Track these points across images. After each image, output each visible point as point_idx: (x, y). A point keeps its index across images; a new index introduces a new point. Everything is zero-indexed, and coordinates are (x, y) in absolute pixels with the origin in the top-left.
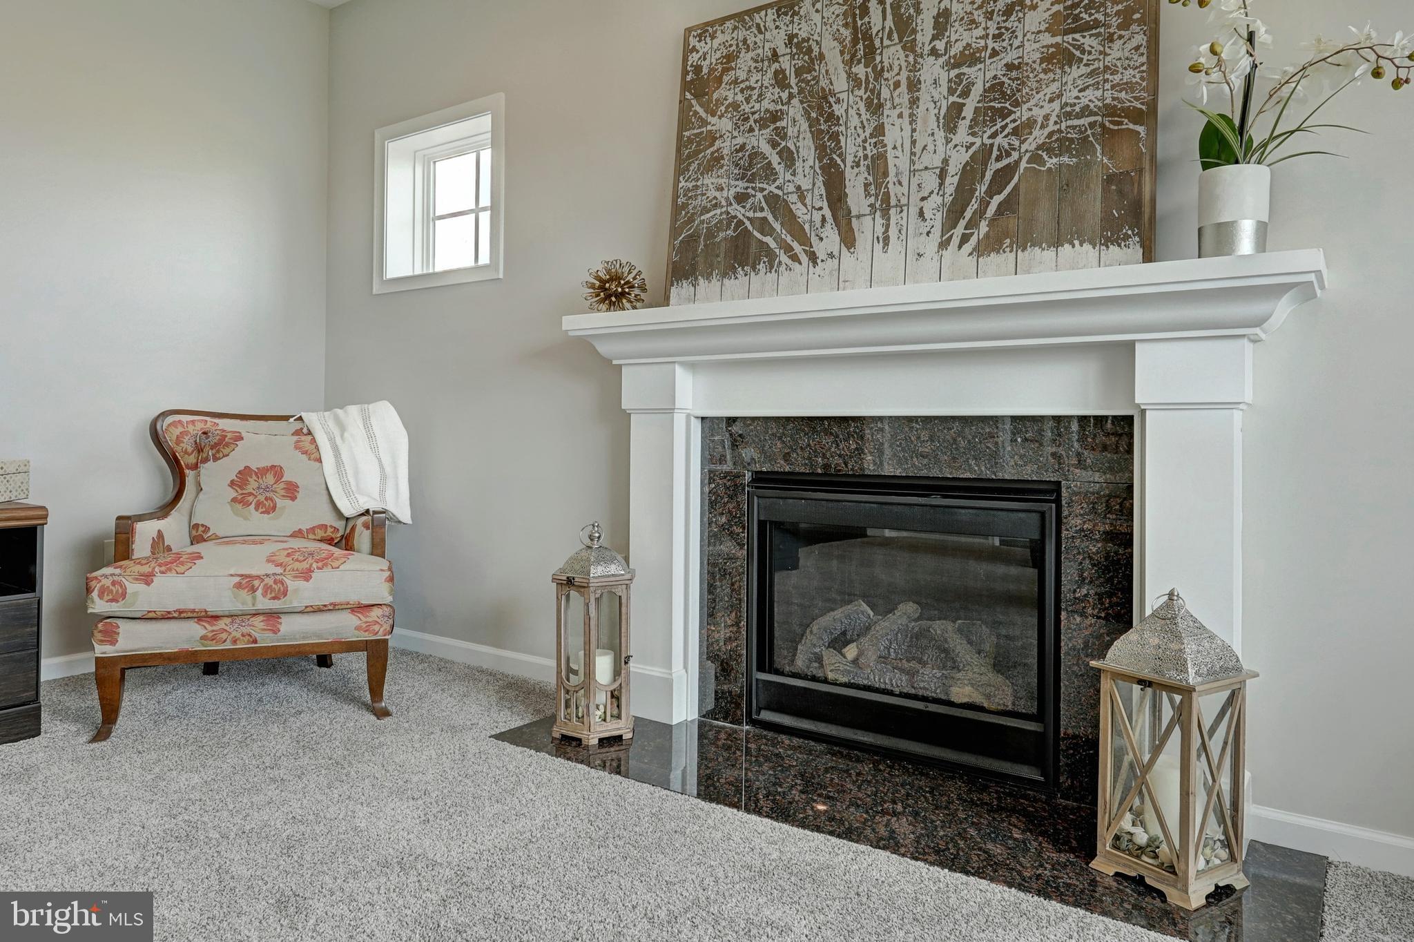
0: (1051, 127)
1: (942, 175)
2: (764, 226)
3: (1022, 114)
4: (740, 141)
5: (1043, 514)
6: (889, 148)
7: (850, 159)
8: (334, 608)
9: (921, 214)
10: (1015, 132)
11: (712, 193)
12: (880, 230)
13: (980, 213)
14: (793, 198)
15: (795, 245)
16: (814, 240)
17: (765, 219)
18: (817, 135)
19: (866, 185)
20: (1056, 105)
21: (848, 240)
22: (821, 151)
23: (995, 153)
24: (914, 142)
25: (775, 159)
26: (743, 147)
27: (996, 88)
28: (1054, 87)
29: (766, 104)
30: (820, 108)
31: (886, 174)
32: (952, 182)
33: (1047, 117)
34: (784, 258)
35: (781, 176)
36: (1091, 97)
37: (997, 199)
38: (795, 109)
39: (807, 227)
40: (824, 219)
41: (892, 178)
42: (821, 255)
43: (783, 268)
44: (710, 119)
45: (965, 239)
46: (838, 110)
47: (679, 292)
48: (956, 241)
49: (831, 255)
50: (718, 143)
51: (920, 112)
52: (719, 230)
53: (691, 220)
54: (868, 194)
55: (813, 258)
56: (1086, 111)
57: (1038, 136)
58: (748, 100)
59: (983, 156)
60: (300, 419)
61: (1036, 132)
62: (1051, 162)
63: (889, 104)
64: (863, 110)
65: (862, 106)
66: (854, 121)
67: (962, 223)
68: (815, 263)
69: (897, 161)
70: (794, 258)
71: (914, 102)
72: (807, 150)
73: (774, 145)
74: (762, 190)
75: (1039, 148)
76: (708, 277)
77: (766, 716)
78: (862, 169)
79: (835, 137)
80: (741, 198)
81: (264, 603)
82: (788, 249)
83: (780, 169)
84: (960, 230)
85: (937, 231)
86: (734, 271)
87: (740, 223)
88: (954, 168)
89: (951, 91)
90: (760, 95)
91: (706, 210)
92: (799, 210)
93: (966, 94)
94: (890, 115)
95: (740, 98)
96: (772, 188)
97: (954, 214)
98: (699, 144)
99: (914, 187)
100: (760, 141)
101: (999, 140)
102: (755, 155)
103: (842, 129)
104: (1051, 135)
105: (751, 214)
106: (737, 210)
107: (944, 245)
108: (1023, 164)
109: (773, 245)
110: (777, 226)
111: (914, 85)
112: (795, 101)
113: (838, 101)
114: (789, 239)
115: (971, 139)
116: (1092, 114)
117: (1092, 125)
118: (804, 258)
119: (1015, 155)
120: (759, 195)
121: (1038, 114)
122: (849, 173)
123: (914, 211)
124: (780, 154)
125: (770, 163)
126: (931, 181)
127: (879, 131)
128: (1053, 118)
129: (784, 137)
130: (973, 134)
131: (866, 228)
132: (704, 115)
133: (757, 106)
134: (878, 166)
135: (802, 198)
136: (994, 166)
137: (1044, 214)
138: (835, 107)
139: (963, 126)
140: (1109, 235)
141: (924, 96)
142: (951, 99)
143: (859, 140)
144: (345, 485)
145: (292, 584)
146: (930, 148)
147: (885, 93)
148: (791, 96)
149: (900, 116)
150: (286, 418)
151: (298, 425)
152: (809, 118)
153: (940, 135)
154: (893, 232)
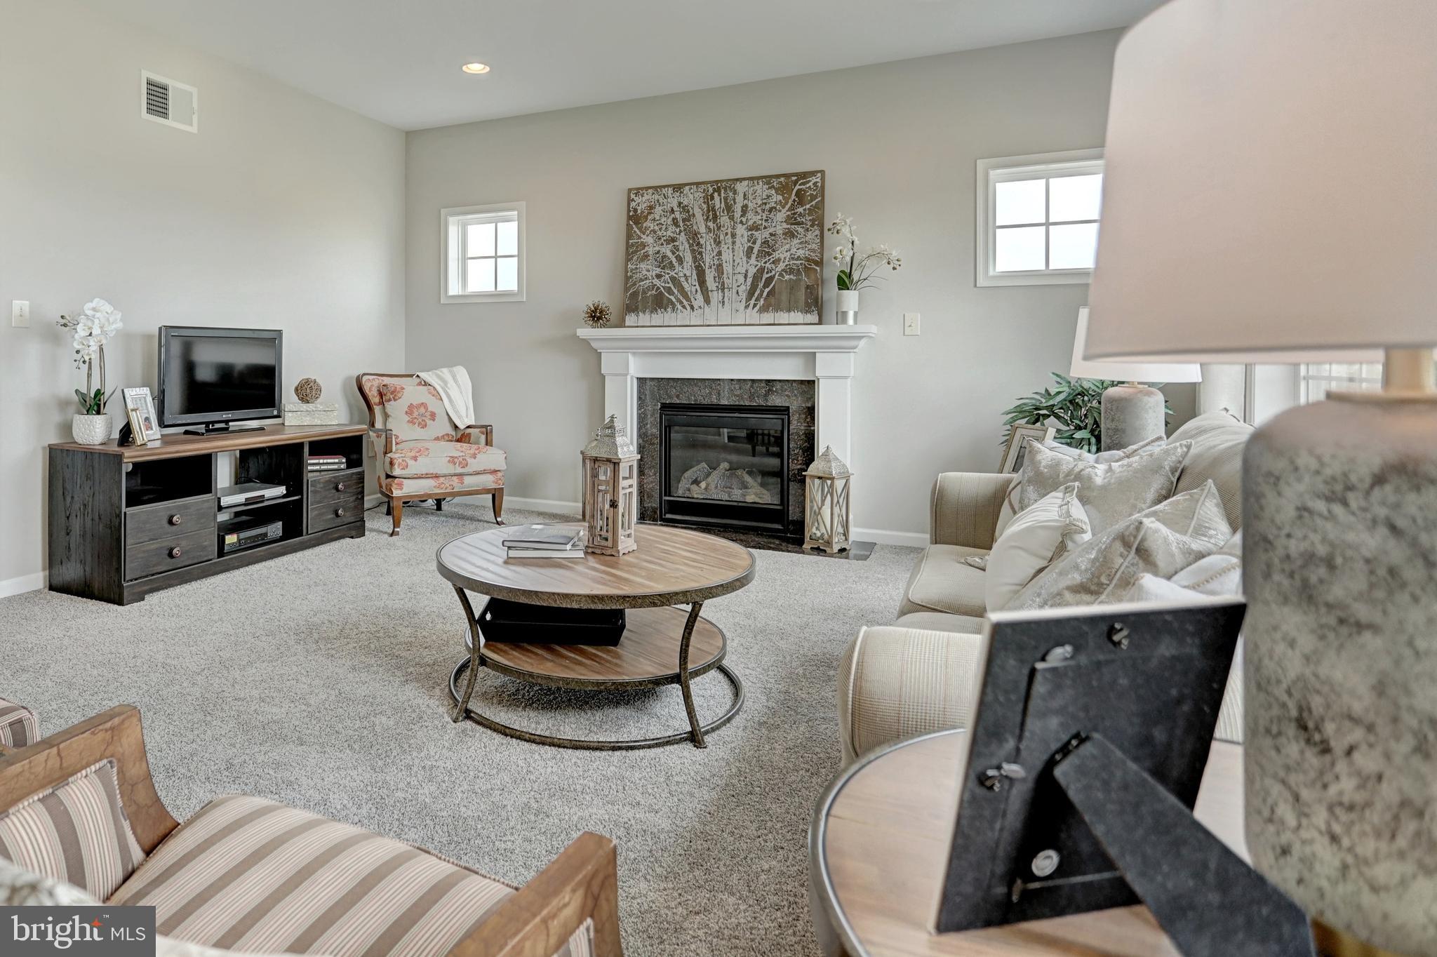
0: (787, 263)
1: (746, 277)
2: (669, 290)
3: (776, 255)
4: (657, 248)
5: (783, 420)
6: (724, 262)
7: (707, 264)
8: (484, 472)
9: (737, 293)
10: (773, 262)
11: (645, 272)
12: (721, 298)
13: (761, 294)
14: (682, 279)
15: (684, 301)
16: (692, 299)
17: (670, 287)
18: (693, 251)
19: (715, 277)
20: (788, 253)
21: (707, 301)
22: (695, 259)
23: (766, 270)
24: (734, 261)
25: (674, 260)
26: (658, 252)
27: (765, 242)
28: (788, 246)
29: (669, 233)
30: (694, 239)
31: (723, 273)
32: (749, 280)
33: (785, 258)
34: (679, 306)
35: (677, 268)
36: (801, 253)
37: (767, 290)
38: (682, 238)
39: (689, 293)
40: (696, 291)
41: (725, 276)
42: (696, 307)
43: (679, 311)
44: (642, 236)
45: (755, 305)
46: (702, 241)
47: (630, 319)
48: (751, 306)
49: (700, 307)
50: (647, 248)
51: (736, 248)
52: (649, 290)
53: (634, 284)
54: (715, 282)
55: (692, 307)
56: (799, 258)
57: (781, 266)
58: (660, 229)
59: (761, 270)
60: (418, 376)
61: (781, 263)
62: (787, 277)
63: (723, 243)
64: (713, 243)
65: (712, 241)
66: (709, 248)
67: (754, 298)
68: (693, 310)
69: (727, 268)
70: (684, 307)
71: (734, 243)
72: (688, 258)
73: (673, 253)
74: (668, 274)
75: (782, 270)
76: (644, 312)
77: (669, 516)
78: (713, 270)
79: (700, 253)
80: (659, 276)
81: (459, 470)
82: (681, 303)
83: (676, 264)
84: (752, 302)
85: (744, 301)
86: (656, 311)
87: (658, 288)
88: (750, 275)
89: (749, 241)
90: (666, 228)
91: (641, 280)
92: (685, 285)
93: (754, 243)
94: (724, 247)
95: (656, 228)
96: (673, 273)
97: (751, 294)
98: (637, 247)
99: (734, 281)
100: (667, 250)
101: (767, 265)
102: (664, 257)
103: (704, 250)
104: (786, 266)
105: (663, 285)
106: (656, 281)
107: (747, 307)
108: (777, 277)
109: (674, 300)
110: (676, 291)
111: (733, 236)
112: (682, 234)
113: (702, 237)
114: (681, 298)
115: (757, 263)
116: (801, 260)
117: (801, 264)
118: (688, 307)
119: (773, 272)
120: (667, 276)
121: (782, 256)
122: (707, 271)
123: (734, 291)
124: (676, 257)
125: (671, 262)
126: (741, 279)
127: (720, 253)
128: (787, 259)
129: (678, 250)
130: (758, 261)
131: (715, 297)
132: (639, 233)
133: (665, 234)
134: (720, 269)
135: (687, 280)
136: (765, 276)
137: (784, 298)
138: (700, 240)
139: (754, 257)
140: (807, 310)
141: (738, 240)
142: (750, 244)
143: (711, 257)
144: (457, 412)
145: (470, 461)
146: (741, 264)
147: (722, 237)
148: (680, 231)
149: (728, 248)
150: (411, 376)
151: (418, 380)
152: (689, 243)
153: (745, 259)
154: (726, 299)
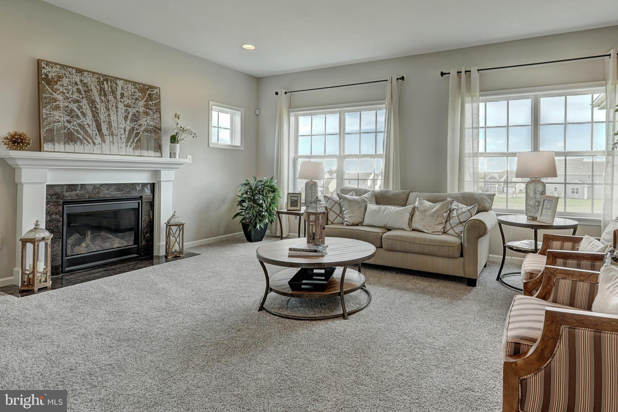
0: (145, 127)
1: (125, 130)
2: (77, 131)
3: (140, 122)
4: (66, 104)
5: (139, 203)
6: (112, 120)
7: (102, 120)
9: (121, 138)
10: (139, 125)
11: (57, 117)
12: (111, 140)
13: (133, 141)
14: (86, 126)
15: (88, 139)
16: (94, 138)
17: (78, 130)
18: (92, 111)
19: (107, 128)
20: (146, 122)
21: (103, 141)
22: (94, 116)
23: (135, 129)
24: (118, 121)
25: (80, 114)
26: (67, 107)
27: (134, 115)
28: (145, 119)
29: (74, 96)
30: (92, 104)
31: (112, 127)
32: (127, 133)
33: (144, 124)
34: (85, 142)
35: (82, 119)
36: (152, 123)
37: (136, 139)
38: (84, 101)
39: (91, 135)
40: (96, 134)
41: (113, 128)
42: (96, 143)
43: (85, 145)
44: (53, 93)
45: (131, 146)
46: (98, 106)
47: (47, 146)
48: (129, 146)
49: (99, 144)
50: (58, 103)
51: (119, 114)
52: (61, 129)
53: (50, 124)
54: (108, 130)
55: (94, 143)
56: (151, 126)
57: (143, 128)
58: (68, 93)
59: (133, 128)
61: (143, 127)
62: (146, 134)
63: (111, 110)
64: (105, 109)
65: (104, 108)
66: (102, 111)
67: (130, 142)
68: (95, 145)
69: (114, 124)
70: (89, 142)
71: (117, 111)
72: (89, 113)
73: (79, 110)
74: (76, 121)
75: (143, 130)
76: (59, 143)
78: (106, 124)
79: (97, 113)
80: (69, 122)
82: (86, 140)
83: (81, 117)
84: (129, 144)
85: (125, 142)
86: (69, 143)
87: (69, 129)
88: (127, 130)
89: (125, 112)
90: (72, 93)
91: (55, 122)
92: (88, 129)
93: (128, 114)
94: (112, 113)
95: (65, 91)
96: (79, 121)
97: (128, 140)
98: (50, 100)
99: (119, 132)
100: (74, 107)
101: (136, 126)
102: (72, 110)
103: (99, 112)
104: (145, 128)
105: (73, 127)
106: (67, 124)
107: (126, 146)
108: (141, 133)
109: (81, 138)
110: (82, 133)
111: (117, 107)
112: (84, 99)
113: (97, 104)
114: (86, 137)
115: (130, 124)
116: (152, 126)
117: (152, 129)
118: (92, 143)
119: (139, 131)
120: (75, 123)
121: (143, 123)
122: (102, 124)
123: (119, 137)
124: (81, 112)
125: (77, 114)
126: (123, 132)
127: (109, 115)
128: (146, 125)
129: (82, 108)
130: (131, 123)
131: (108, 139)
132: (51, 91)
133: (71, 96)
134: (109, 123)
135: (89, 127)
136: (135, 132)
137: (145, 143)
138: (97, 105)
139: (128, 121)
140: (156, 151)
141: (119, 110)
142: (126, 114)
143: (104, 116)
146: (122, 123)
147: (110, 107)
148: (83, 98)
149: (114, 113)
152: (89, 106)
153: (124, 121)
154: (115, 141)
